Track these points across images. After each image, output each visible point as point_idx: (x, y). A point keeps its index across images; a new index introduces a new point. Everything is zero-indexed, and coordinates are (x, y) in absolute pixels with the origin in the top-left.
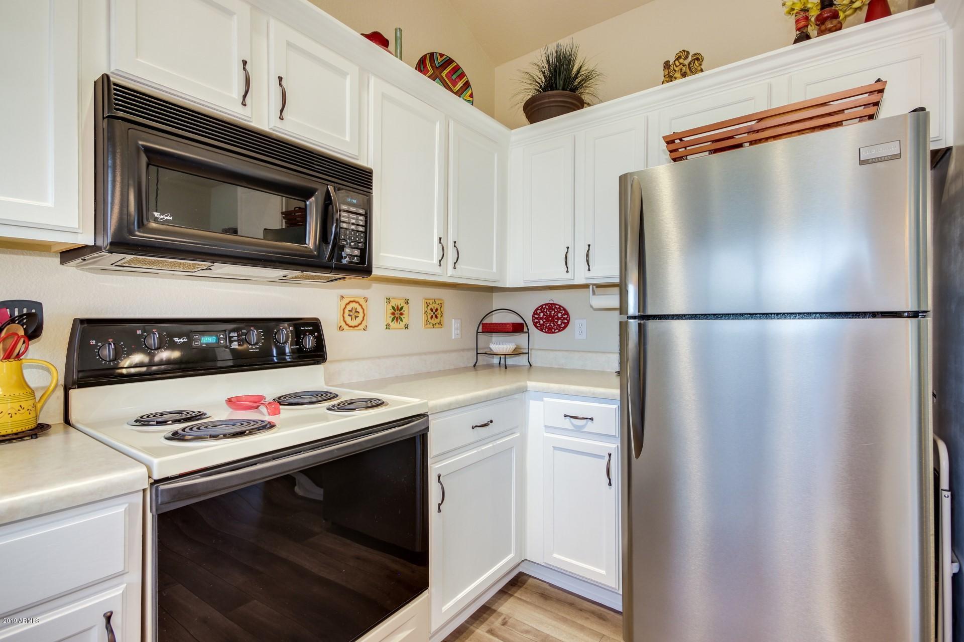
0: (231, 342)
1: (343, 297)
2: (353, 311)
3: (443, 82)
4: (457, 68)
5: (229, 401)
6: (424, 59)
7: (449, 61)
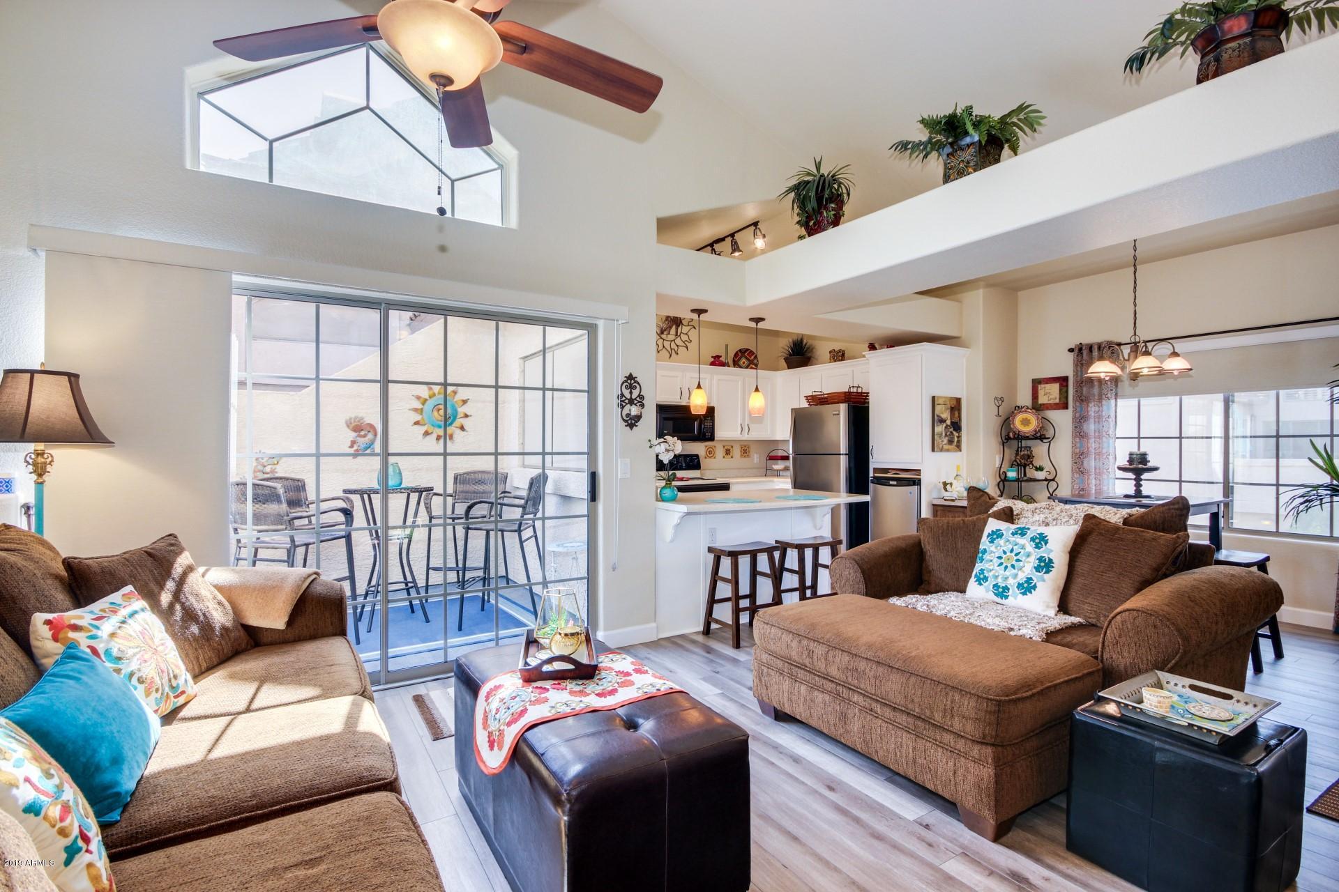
1: (704, 448)
2: (711, 452)
3: (747, 358)
4: (751, 351)
6: (737, 353)
7: (748, 350)
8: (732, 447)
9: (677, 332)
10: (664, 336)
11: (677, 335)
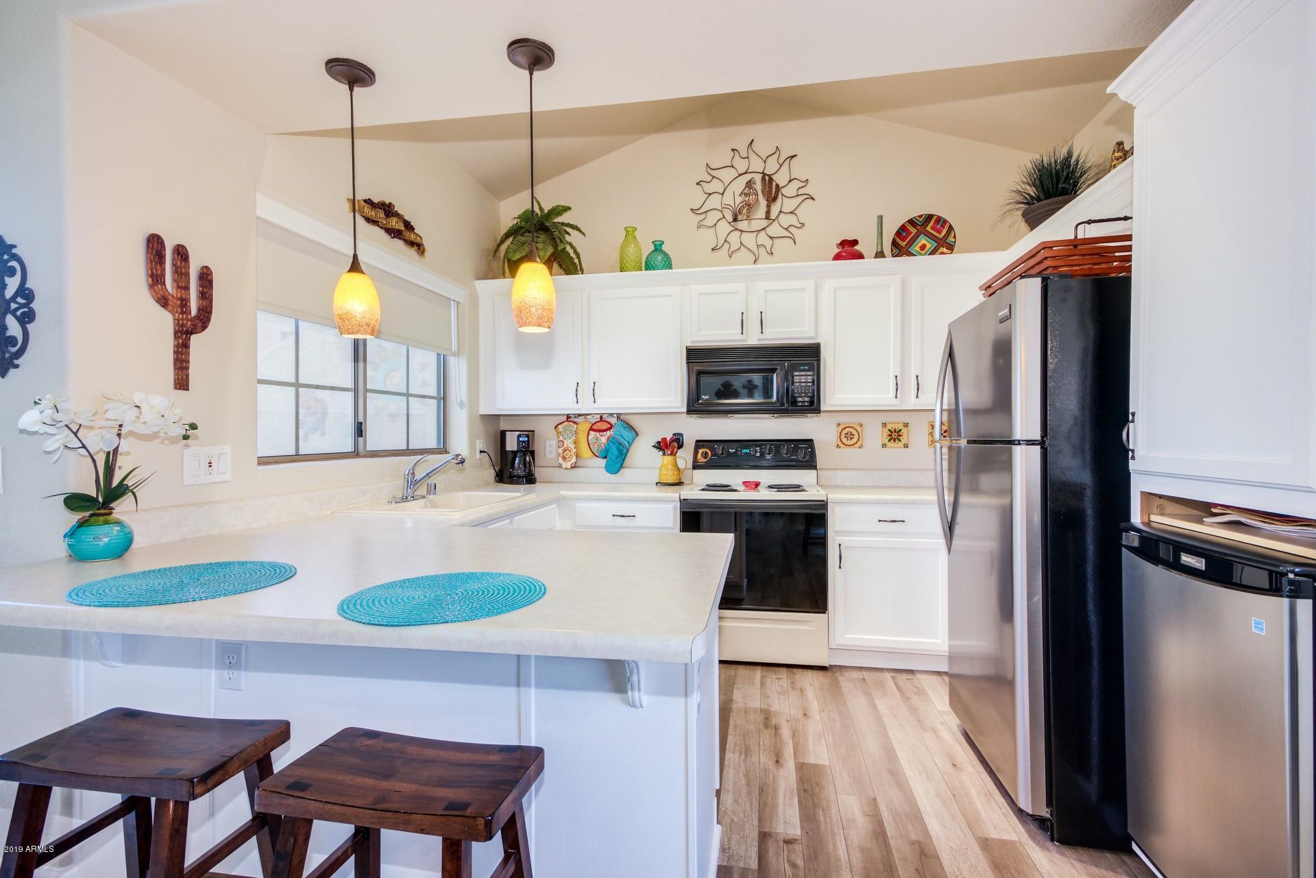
0: (756, 453)
1: (839, 424)
2: (849, 434)
3: (927, 234)
4: (939, 219)
5: (744, 483)
6: (903, 228)
7: (930, 217)
8: (906, 425)
9: (768, 212)
10: (742, 225)
11: (767, 217)
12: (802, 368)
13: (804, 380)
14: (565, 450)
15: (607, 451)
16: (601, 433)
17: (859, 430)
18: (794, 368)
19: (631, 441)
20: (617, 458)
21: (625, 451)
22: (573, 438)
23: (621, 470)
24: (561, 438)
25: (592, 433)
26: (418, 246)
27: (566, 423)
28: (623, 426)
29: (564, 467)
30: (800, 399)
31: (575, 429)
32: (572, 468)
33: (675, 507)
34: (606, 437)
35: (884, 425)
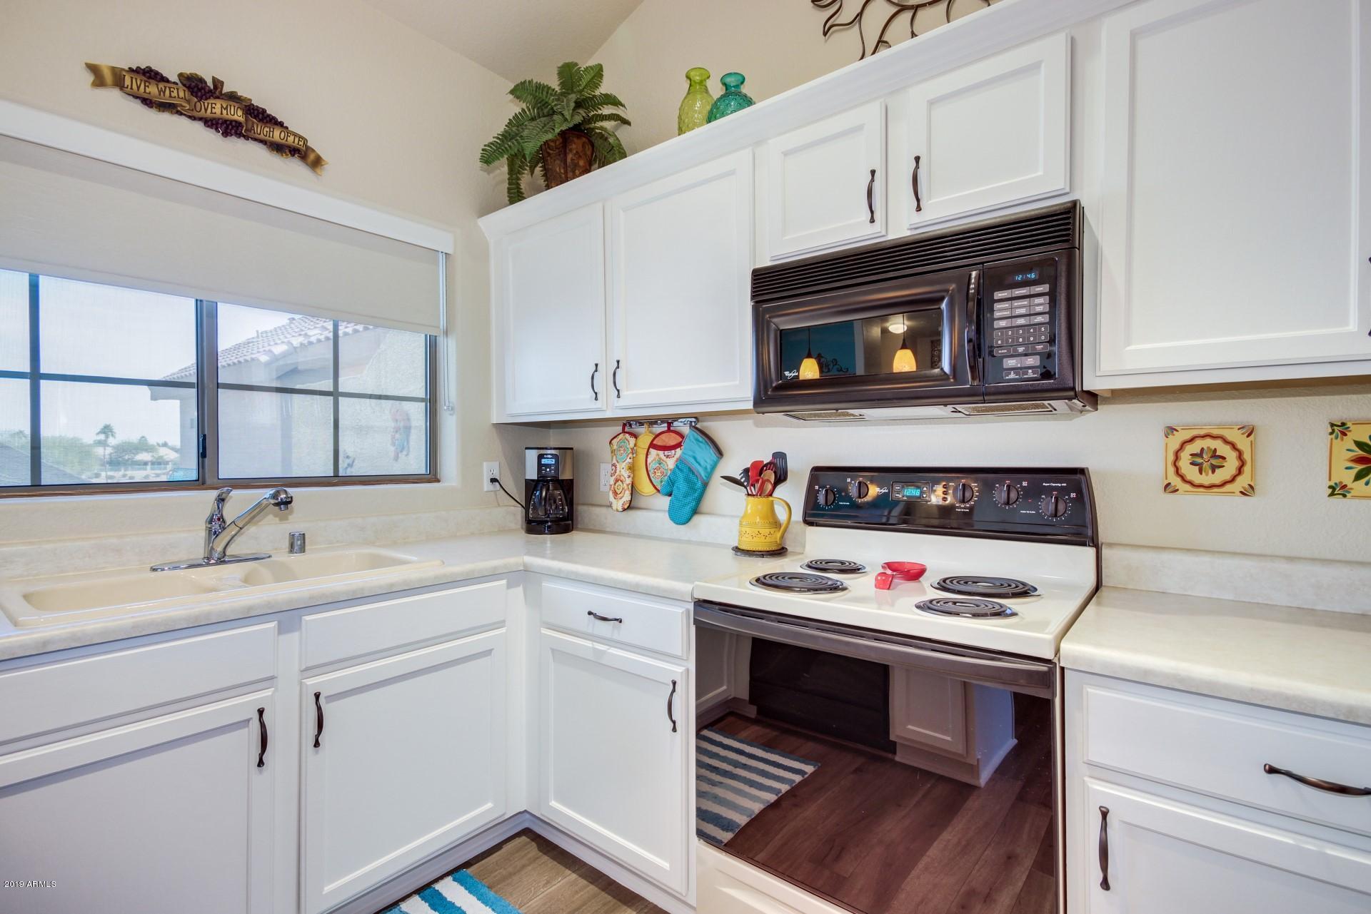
12: (1019, 278)
13: (1023, 311)
14: (617, 481)
15: (672, 482)
16: (666, 453)
17: (1243, 443)
18: (996, 280)
19: (709, 467)
20: (685, 496)
21: (699, 484)
22: (628, 460)
23: (696, 518)
24: (614, 461)
25: (653, 452)
26: (299, 151)
27: (621, 436)
28: (697, 440)
29: (614, 507)
30: (1011, 363)
31: (632, 445)
32: (624, 510)
33: (688, 611)
34: (675, 459)
35: (1340, 429)
